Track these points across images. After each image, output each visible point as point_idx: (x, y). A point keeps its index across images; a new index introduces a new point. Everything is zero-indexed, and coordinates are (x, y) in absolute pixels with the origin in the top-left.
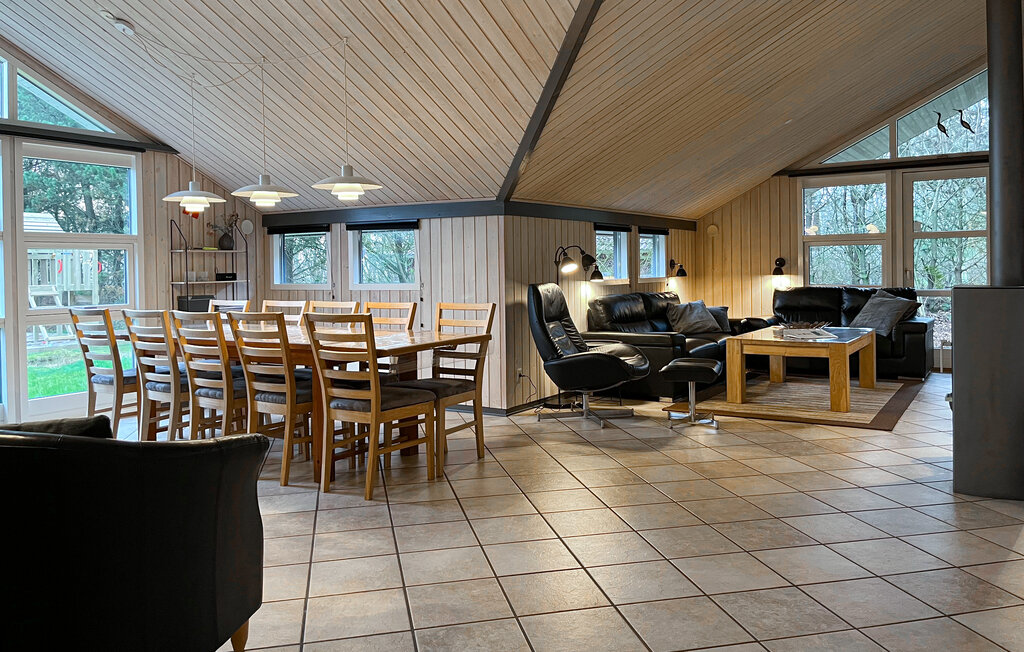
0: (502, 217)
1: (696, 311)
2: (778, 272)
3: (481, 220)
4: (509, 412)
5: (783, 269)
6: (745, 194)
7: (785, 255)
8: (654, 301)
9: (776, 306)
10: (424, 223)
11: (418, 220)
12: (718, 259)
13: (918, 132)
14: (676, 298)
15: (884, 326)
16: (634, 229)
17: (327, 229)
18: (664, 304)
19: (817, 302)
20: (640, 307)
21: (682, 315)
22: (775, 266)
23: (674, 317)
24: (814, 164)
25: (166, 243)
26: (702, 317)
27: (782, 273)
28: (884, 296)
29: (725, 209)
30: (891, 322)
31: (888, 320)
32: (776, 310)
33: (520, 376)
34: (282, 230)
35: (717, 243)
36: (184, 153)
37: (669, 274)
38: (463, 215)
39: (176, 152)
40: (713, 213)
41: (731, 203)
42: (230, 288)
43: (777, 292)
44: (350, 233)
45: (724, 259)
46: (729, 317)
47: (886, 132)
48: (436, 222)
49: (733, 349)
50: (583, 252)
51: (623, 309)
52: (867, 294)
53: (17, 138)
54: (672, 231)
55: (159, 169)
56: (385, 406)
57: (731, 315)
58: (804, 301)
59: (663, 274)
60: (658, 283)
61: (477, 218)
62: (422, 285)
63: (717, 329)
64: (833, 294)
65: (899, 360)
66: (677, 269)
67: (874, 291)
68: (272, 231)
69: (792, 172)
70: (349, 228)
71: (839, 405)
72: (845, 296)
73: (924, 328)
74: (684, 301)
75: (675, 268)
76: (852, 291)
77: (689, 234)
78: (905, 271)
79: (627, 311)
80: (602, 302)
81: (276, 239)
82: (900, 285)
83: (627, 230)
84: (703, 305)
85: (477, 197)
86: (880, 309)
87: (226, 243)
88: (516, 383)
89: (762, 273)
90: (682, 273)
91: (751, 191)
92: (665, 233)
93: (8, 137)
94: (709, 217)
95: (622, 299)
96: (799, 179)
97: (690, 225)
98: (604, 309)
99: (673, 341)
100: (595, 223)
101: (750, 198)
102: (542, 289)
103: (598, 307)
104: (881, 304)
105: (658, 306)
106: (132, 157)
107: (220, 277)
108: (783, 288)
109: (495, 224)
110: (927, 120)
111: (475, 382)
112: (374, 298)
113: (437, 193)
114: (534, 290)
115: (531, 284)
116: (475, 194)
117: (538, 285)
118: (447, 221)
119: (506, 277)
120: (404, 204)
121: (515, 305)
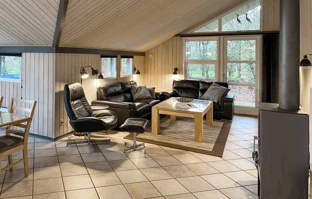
0: (54, 54)
1: (142, 90)
2: (175, 73)
4: (56, 139)
5: (177, 72)
6: (163, 43)
7: (178, 67)
8: (126, 85)
9: (174, 87)
10: (24, 54)
11: (21, 53)
12: (153, 66)
13: (228, 21)
14: (135, 83)
15: (216, 98)
16: (119, 56)
18: (130, 86)
19: (190, 86)
20: (119, 88)
21: (137, 91)
22: (174, 71)
23: (134, 92)
24: (189, 32)
26: (144, 92)
27: (176, 74)
28: (215, 86)
29: (155, 48)
30: (219, 97)
31: (217, 96)
32: (174, 88)
33: (62, 123)
35: (153, 61)
37: (133, 73)
38: (39, 52)
40: (151, 49)
41: (158, 46)
43: (174, 81)
45: (155, 67)
46: (155, 92)
47: (217, 21)
48: (28, 54)
49: (155, 111)
50: (92, 69)
51: (112, 90)
52: (210, 84)
54: (135, 57)
57: (156, 91)
58: (185, 85)
59: (131, 73)
60: (128, 77)
61: (45, 53)
62: (22, 81)
63: (150, 97)
64: (196, 83)
65: (222, 112)
66: (137, 71)
67: (212, 83)
69: (181, 35)
71: (198, 139)
72: (201, 84)
73: (231, 100)
74: (138, 85)
75: (136, 71)
76: (203, 83)
77: (142, 57)
78: (224, 75)
79: (113, 91)
80: (103, 88)
82: (221, 81)
83: (116, 57)
84: (145, 87)
85: (44, 45)
86: (214, 91)
88: (60, 127)
89: (169, 73)
90: (138, 73)
91: (165, 42)
92: (133, 57)
94: (150, 51)
95: (111, 86)
96: (184, 38)
97: (143, 54)
98: (103, 91)
99: (130, 107)
100: (101, 55)
101: (165, 44)
102: (70, 87)
103: (101, 90)
104: (215, 89)
105: (127, 87)
108: (177, 80)
109: (52, 56)
110: (231, 17)
111: (23, 140)
112: (3, 85)
113: (27, 42)
114: (67, 87)
115: (66, 85)
116: (43, 43)
117: (69, 85)
118: (33, 54)
119: (56, 80)
120: (15, 45)
121: (60, 92)
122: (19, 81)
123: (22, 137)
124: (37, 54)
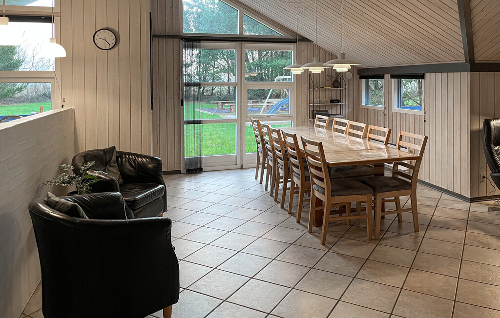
0: (469, 73)
3: (457, 74)
4: (472, 200)
10: (427, 75)
11: (424, 74)
17: (383, 77)
25: (307, 85)
33: (484, 177)
34: (368, 77)
36: (315, 42)
38: (448, 71)
39: (312, 42)
42: (339, 107)
44: (393, 80)
48: (433, 75)
53: (243, 43)
55: (304, 50)
56: (334, 193)
61: (455, 73)
62: (425, 113)
68: (362, 77)
70: (392, 77)
81: (364, 81)
85: (453, 60)
87: (335, 85)
88: (480, 182)
93: (239, 42)
102: (494, 123)
106: (292, 46)
107: (332, 101)
109: (465, 77)
111: (410, 184)
112: (403, 117)
113: (431, 59)
114: (487, 123)
115: (485, 119)
116: (452, 58)
117: (491, 120)
118: (439, 75)
119: (472, 112)
120: (417, 64)
121: (479, 131)
122: (421, 113)
123: (410, 181)
124: (445, 74)
